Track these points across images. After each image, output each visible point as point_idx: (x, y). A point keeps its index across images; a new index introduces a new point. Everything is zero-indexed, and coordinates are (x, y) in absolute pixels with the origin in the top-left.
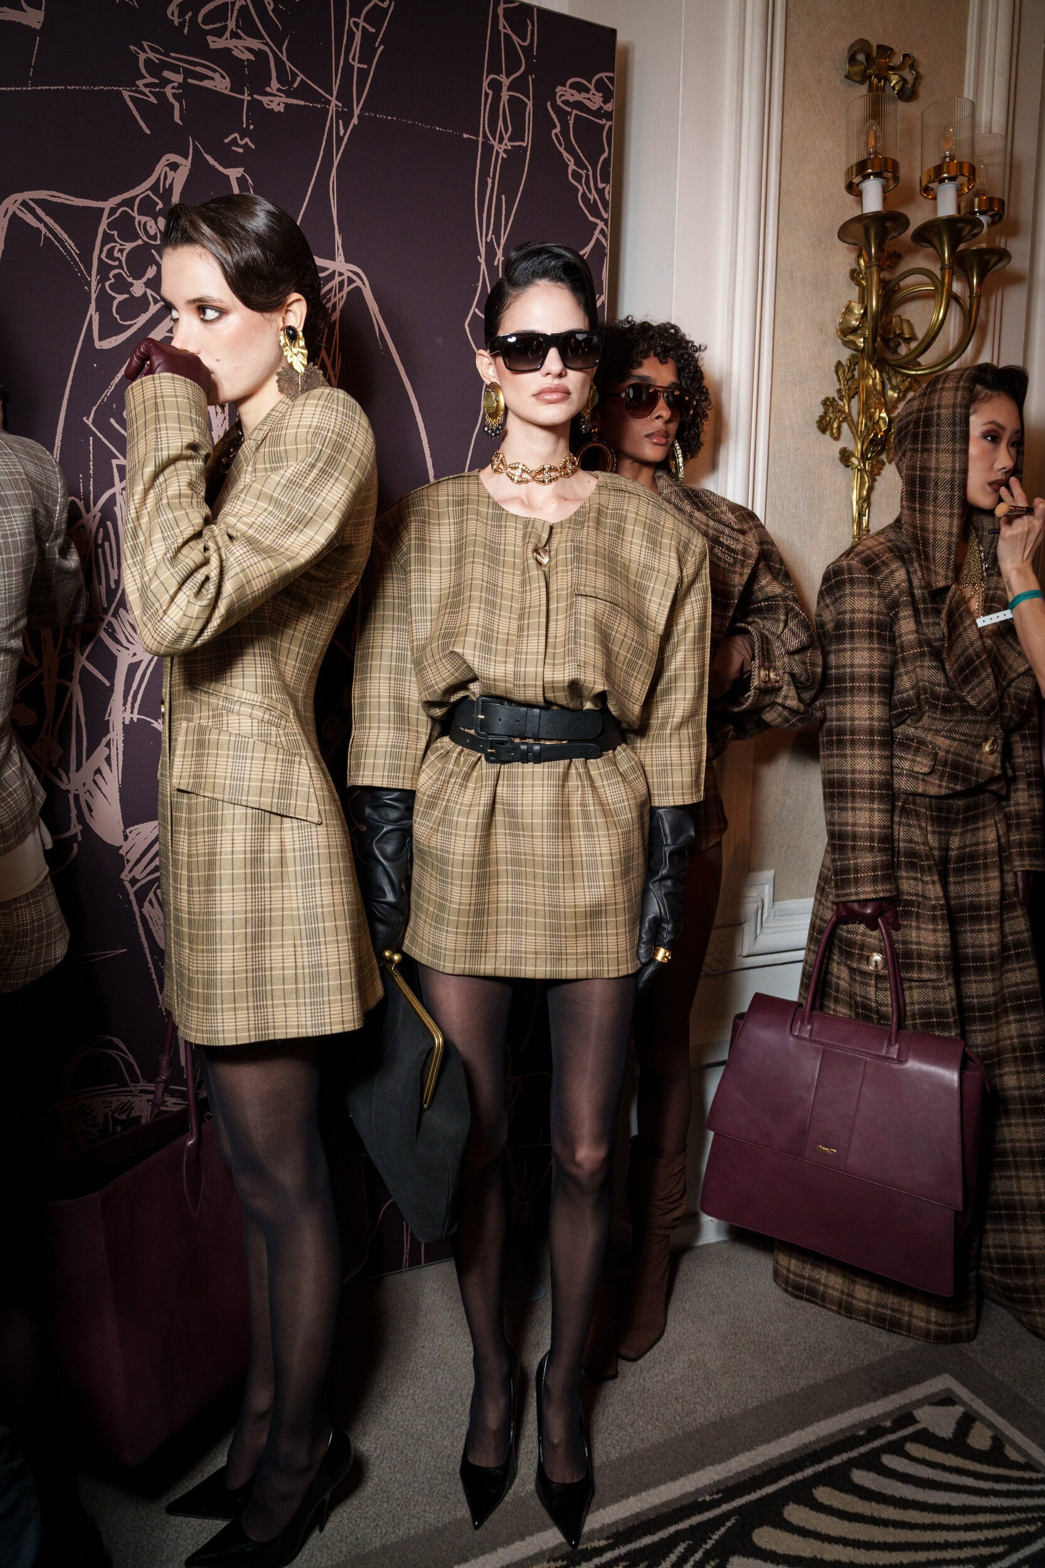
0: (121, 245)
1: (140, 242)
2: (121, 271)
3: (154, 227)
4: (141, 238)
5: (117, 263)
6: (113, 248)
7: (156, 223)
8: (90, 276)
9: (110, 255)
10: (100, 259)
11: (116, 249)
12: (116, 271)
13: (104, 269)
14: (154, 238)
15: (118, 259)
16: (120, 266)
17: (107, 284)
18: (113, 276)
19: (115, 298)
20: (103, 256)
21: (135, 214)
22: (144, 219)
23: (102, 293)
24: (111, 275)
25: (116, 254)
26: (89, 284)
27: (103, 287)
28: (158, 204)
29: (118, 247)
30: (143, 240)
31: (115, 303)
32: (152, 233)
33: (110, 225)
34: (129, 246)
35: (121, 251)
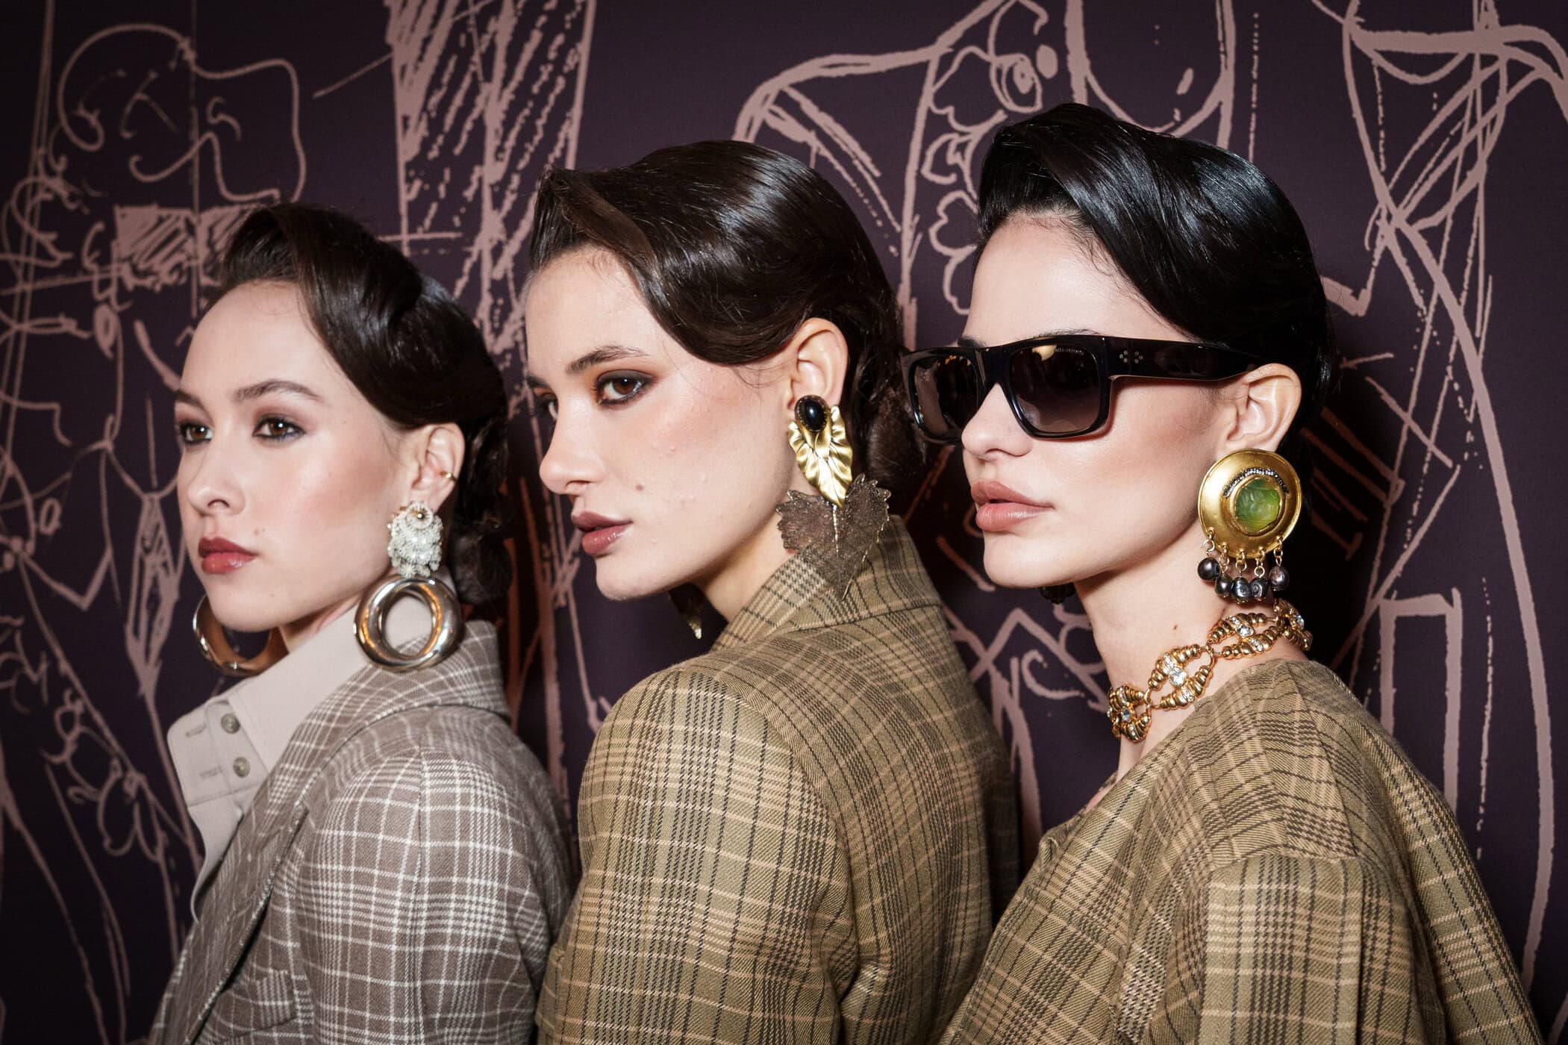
0: (962, 134)
1: (999, 117)
2: (960, 194)
3: (1030, 72)
4: (1001, 106)
5: (952, 178)
6: (945, 147)
7: (1034, 63)
8: (900, 219)
9: (941, 166)
10: (920, 178)
11: (952, 147)
12: (950, 198)
13: (928, 194)
14: (1028, 99)
15: (956, 168)
16: (960, 185)
17: (933, 231)
18: (948, 210)
19: (946, 259)
20: (926, 171)
21: (990, 57)
22: (1006, 61)
23: (925, 248)
24: (941, 209)
25: (952, 158)
26: (897, 240)
27: (926, 239)
28: (1035, 17)
29: (956, 139)
30: (1007, 111)
31: (949, 270)
32: (1024, 87)
33: (940, 99)
34: (977, 132)
35: (961, 148)
